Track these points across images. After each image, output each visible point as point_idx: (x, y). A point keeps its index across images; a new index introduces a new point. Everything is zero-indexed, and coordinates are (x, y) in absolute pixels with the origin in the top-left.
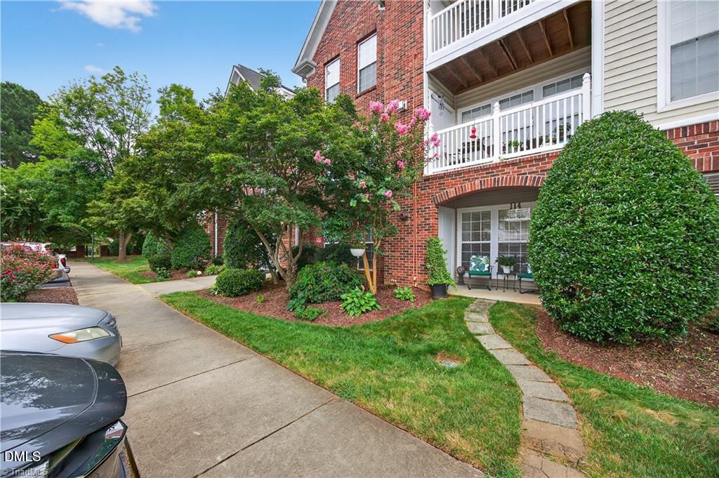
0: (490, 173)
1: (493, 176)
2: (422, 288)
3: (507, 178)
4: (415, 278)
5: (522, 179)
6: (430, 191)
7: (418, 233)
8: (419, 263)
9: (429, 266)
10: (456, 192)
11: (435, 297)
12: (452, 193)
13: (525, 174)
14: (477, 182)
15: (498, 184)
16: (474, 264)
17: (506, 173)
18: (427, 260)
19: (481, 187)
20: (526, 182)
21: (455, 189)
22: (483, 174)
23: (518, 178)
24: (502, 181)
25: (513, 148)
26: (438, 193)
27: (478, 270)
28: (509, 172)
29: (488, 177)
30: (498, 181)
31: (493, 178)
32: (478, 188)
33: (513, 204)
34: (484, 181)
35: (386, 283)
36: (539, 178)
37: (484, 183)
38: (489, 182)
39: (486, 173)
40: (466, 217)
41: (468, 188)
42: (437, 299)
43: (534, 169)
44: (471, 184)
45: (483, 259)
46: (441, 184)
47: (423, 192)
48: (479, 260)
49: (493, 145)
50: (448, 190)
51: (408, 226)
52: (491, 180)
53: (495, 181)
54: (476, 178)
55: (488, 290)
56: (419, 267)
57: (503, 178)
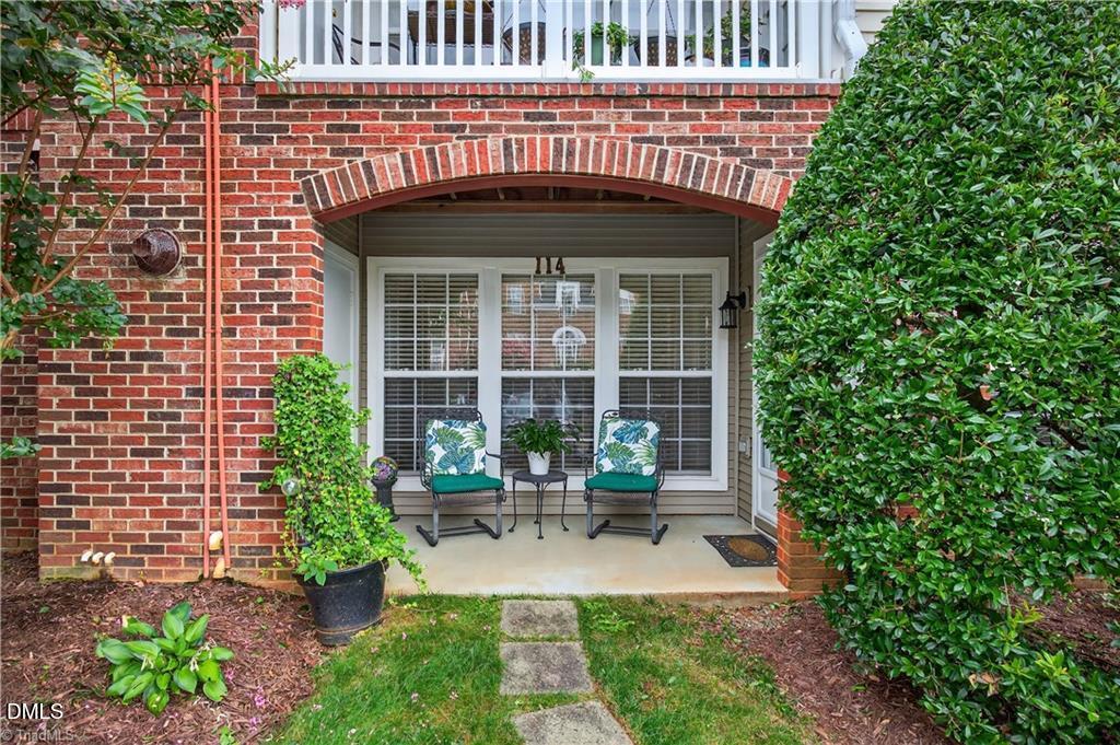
0: (541, 116)
1: (552, 129)
2: (250, 579)
3: (599, 145)
4: (215, 539)
5: (650, 157)
6: (289, 151)
7: (232, 332)
8: (237, 466)
9: (290, 484)
10: (408, 171)
11: (331, 632)
12: (390, 173)
13: (659, 141)
14: (494, 143)
15: (570, 162)
16: (438, 452)
17: (598, 128)
18: (276, 454)
19: (508, 164)
20: (661, 169)
21: (405, 158)
22: (515, 116)
23: (637, 155)
24: (584, 154)
25: (607, 49)
26: (326, 163)
27: (453, 471)
28: (607, 128)
29: (534, 130)
30: (571, 153)
31: (552, 137)
32: (495, 165)
33: (543, 260)
34: (520, 142)
35: (50, 571)
36: (701, 162)
37: (521, 150)
38: (538, 153)
39: (527, 116)
40: (397, 288)
41: (459, 161)
42: (345, 640)
43: (685, 128)
44: (470, 151)
45: (467, 431)
46: (341, 128)
47: (254, 151)
48: (454, 435)
49: (542, 26)
50: (374, 160)
51: (177, 297)
52: (545, 142)
53: (558, 151)
54: (488, 129)
55: (486, 539)
56: (231, 489)
57: (586, 143)
